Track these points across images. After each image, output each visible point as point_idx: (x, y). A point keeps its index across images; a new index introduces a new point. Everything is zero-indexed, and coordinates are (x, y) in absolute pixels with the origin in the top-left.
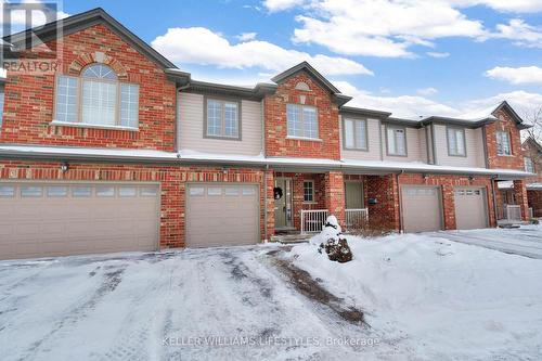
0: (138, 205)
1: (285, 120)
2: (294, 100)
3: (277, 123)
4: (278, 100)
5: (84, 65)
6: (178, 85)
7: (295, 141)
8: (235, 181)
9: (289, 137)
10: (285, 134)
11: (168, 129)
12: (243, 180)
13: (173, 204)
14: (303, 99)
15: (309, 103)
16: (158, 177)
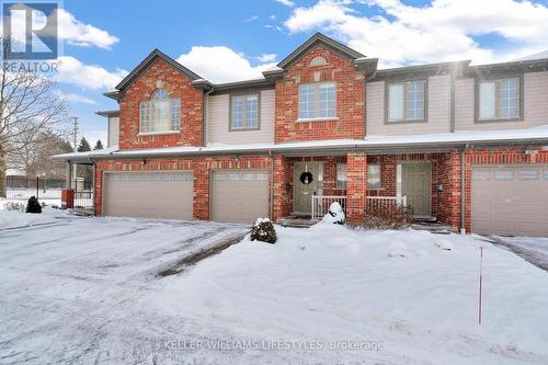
0: (180, 188)
1: (295, 103)
2: (307, 80)
3: (287, 107)
4: (289, 84)
5: (152, 93)
6: (205, 91)
7: (307, 123)
8: (246, 167)
9: (299, 120)
10: (296, 117)
11: (198, 128)
12: (253, 166)
13: (201, 187)
14: (317, 76)
15: (325, 78)
16: (193, 167)
